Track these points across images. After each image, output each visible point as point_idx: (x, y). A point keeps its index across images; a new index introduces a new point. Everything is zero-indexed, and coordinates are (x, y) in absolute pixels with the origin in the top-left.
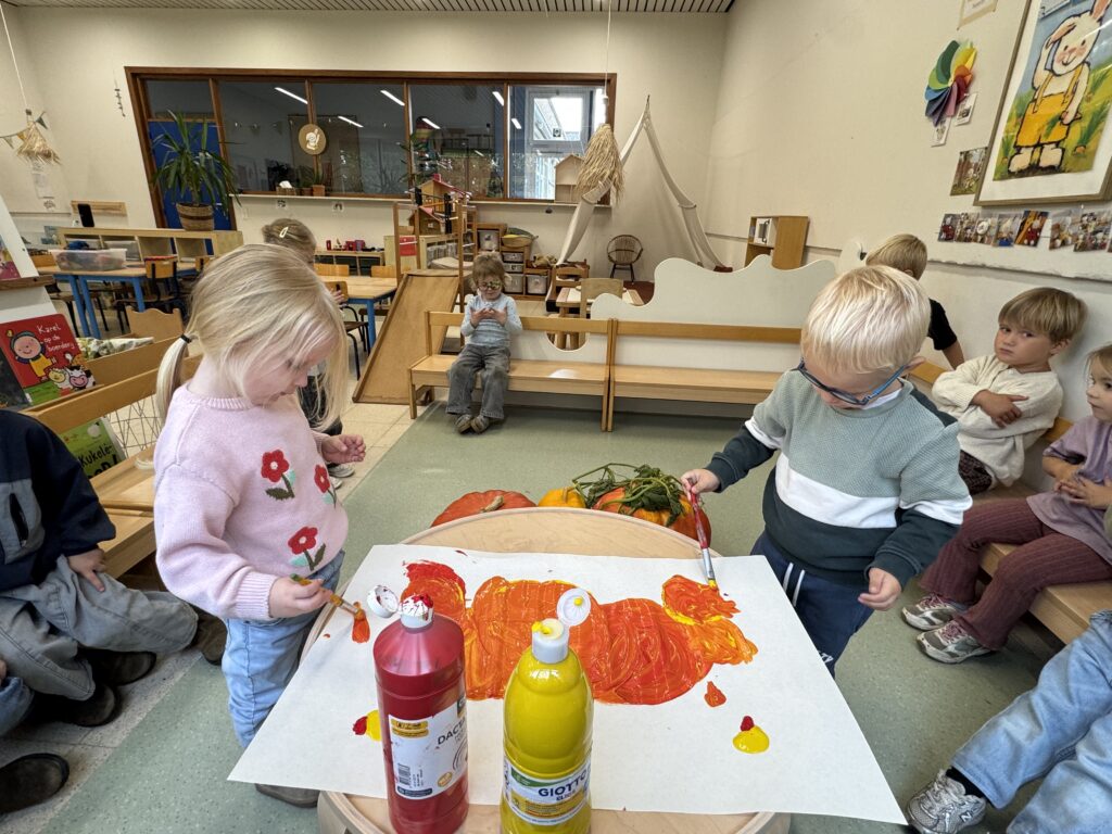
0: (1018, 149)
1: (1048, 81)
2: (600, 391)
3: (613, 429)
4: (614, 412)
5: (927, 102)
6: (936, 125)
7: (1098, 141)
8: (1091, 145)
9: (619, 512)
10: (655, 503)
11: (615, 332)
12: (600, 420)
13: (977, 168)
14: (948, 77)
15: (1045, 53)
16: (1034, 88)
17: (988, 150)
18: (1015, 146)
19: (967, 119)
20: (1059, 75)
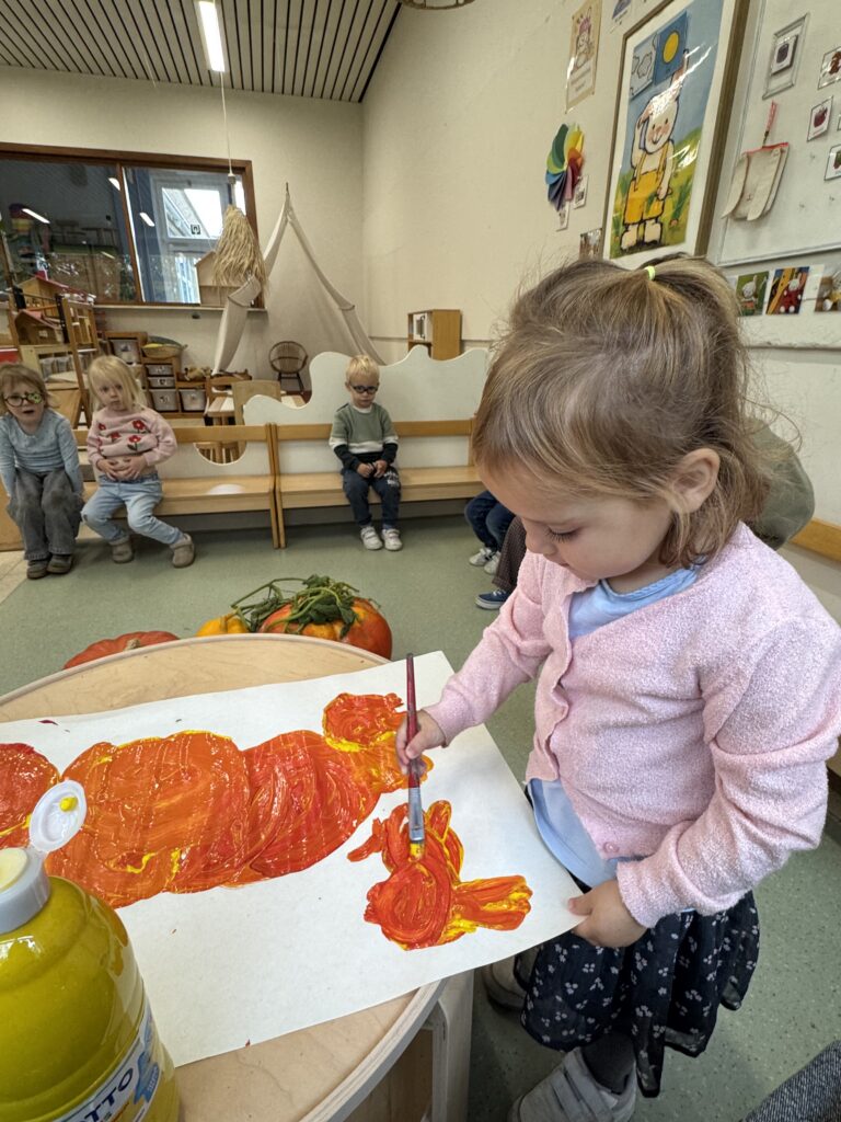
0: (626, 226)
1: (642, 159)
2: (266, 505)
3: (287, 545)
4: (285, 527)
5: (547, 187)
6: (558, 209)
7: (687, 213)
8: (681, 218)
9: (286, 632)
10: (324, 615)
11: (274, 438)
12: (271, 536)
13: (595, 250)
14: (562, 161)
15: (638, 132)
16: (632, 167)
17: (603, 230)
18: (624, 224)
19: (582, 202)
20: (651, 154)
